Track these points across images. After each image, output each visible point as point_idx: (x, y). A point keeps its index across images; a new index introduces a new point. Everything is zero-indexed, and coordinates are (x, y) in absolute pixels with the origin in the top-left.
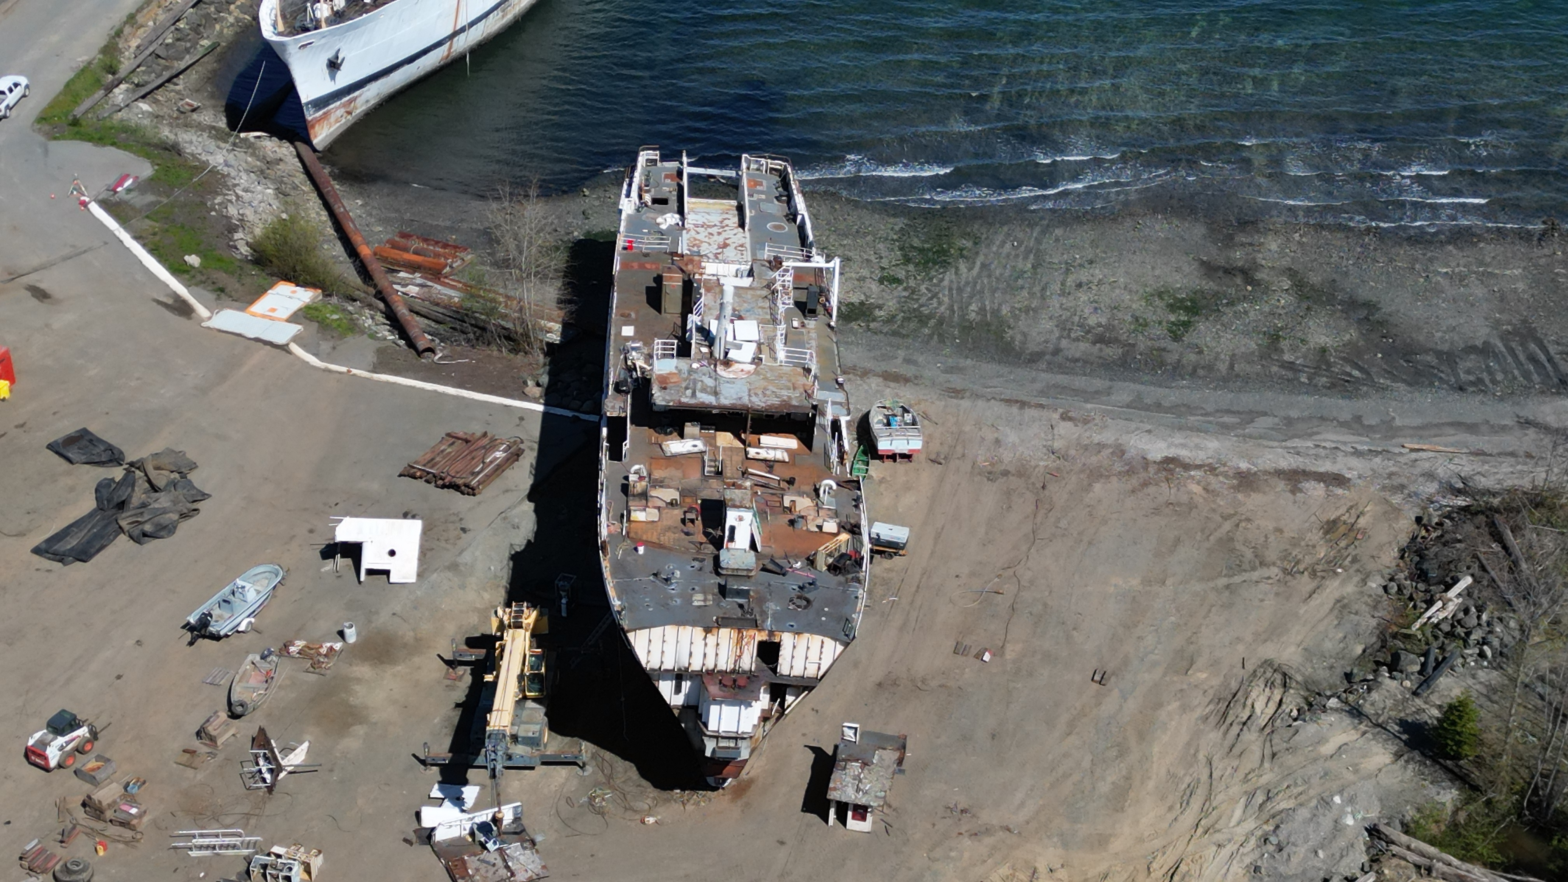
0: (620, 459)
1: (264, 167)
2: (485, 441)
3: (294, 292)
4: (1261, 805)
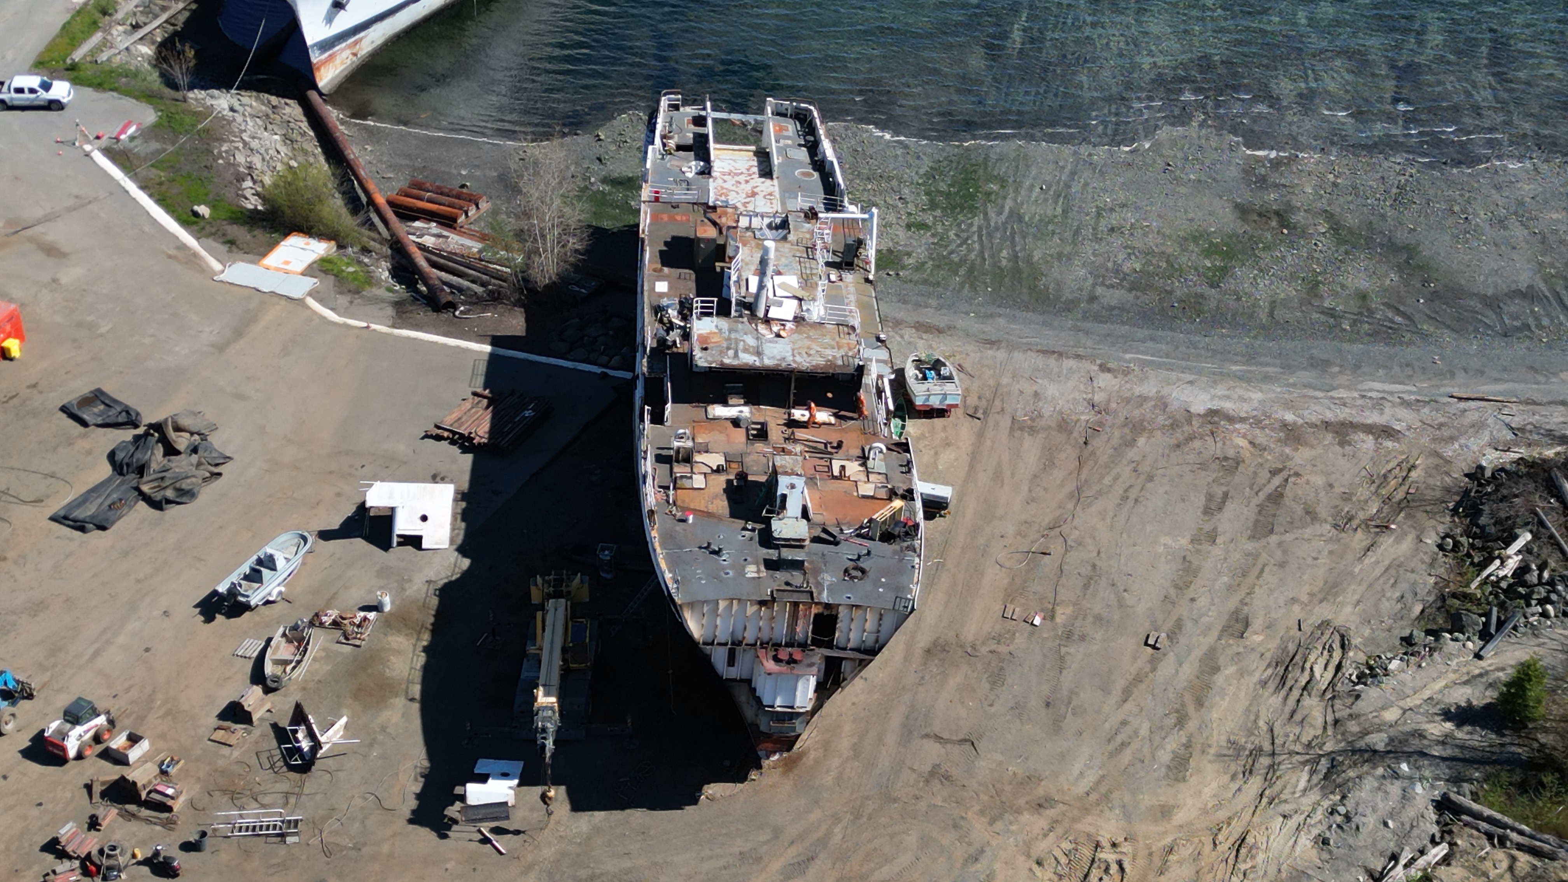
1: (270, 112)
2: (514, 400)
3: (308, 244)
4: (1326, 775)
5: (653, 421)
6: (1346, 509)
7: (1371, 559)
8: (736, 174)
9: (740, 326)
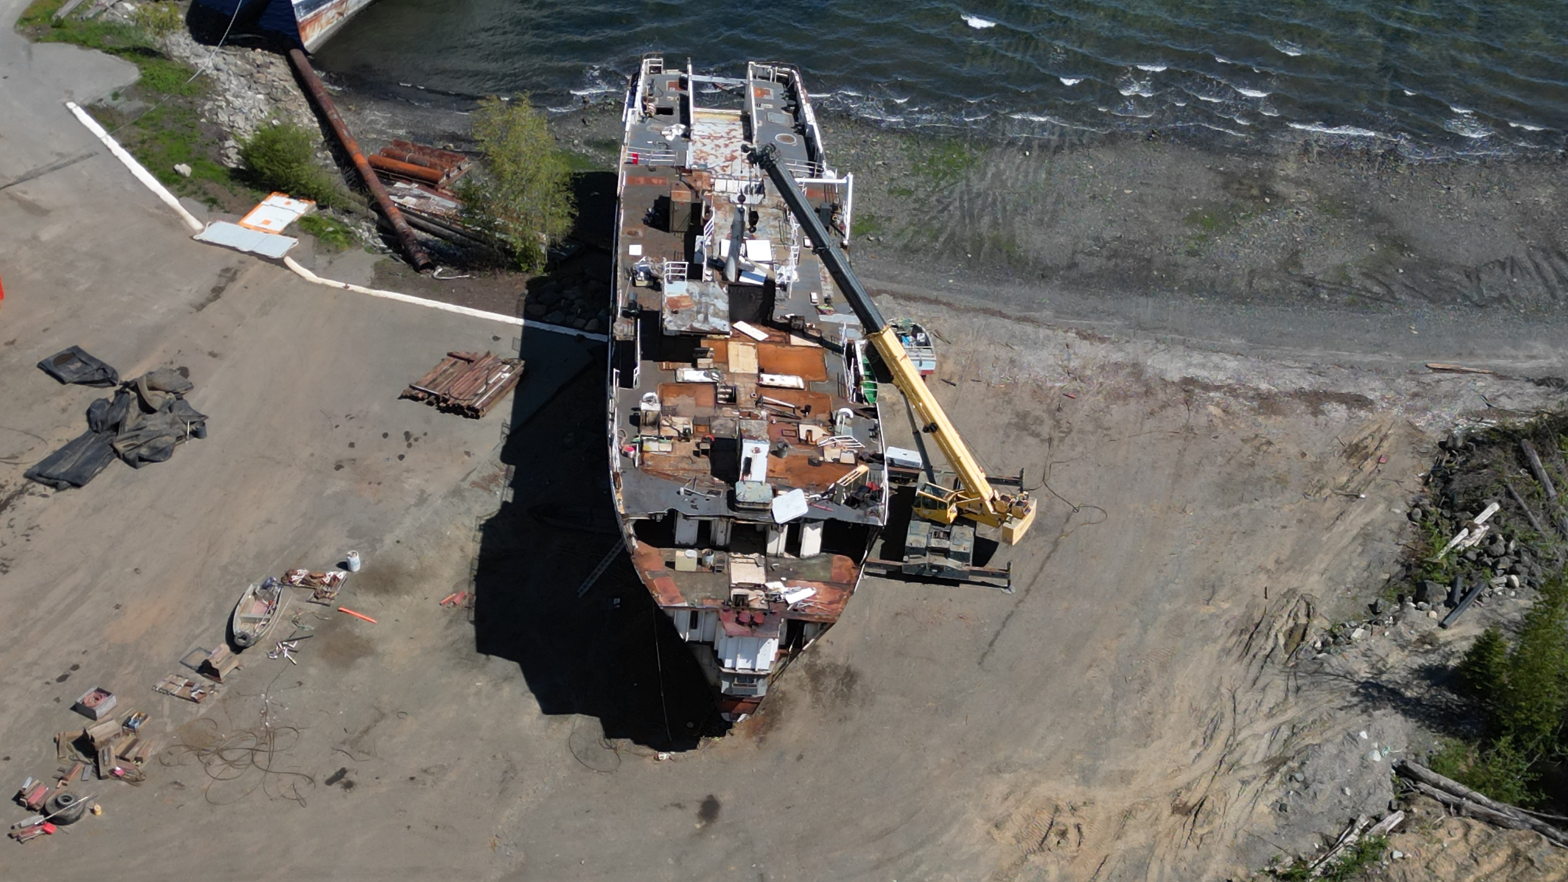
0: (631, 386)
2: (488, 361)
3: (287, 203)
4: (1285, 741)
5: (621, 385)
6: (1317, 478)
7: (1340, 527)
8: (716, 138)
9: (711, 290)
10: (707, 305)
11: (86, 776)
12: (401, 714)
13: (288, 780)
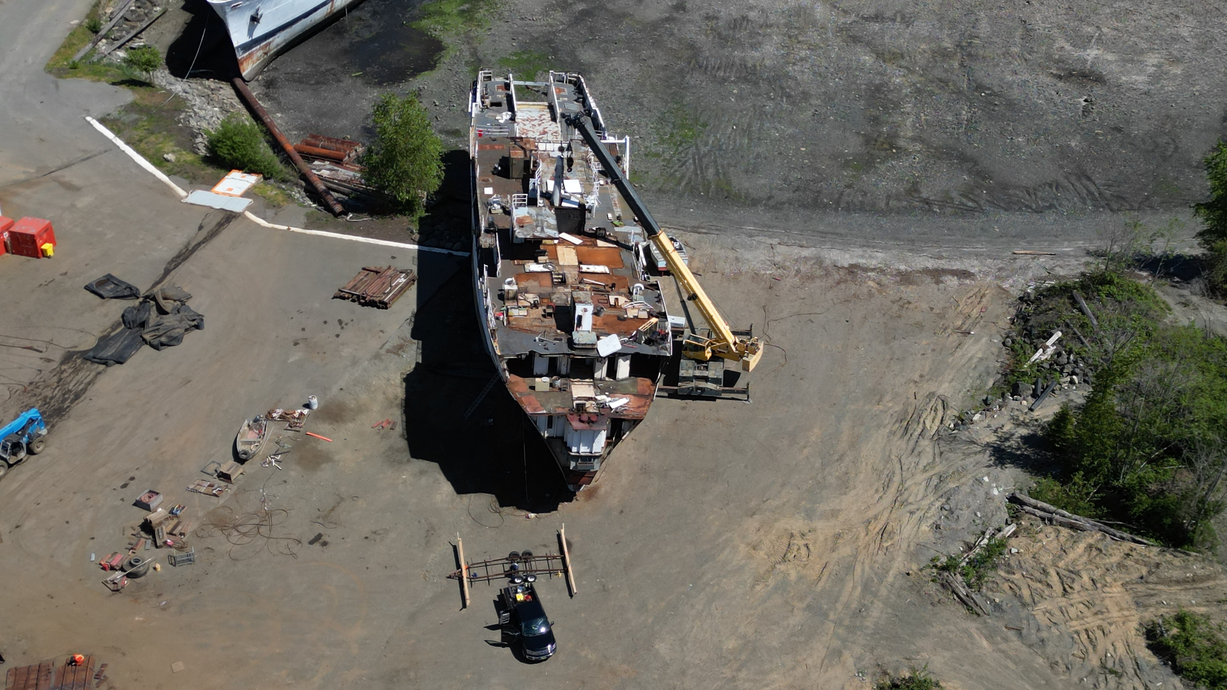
0: (496, 276)
1: (210, 92)
2: (391, 272)
3: (242, 177)
5: (489, 274)
6: (942, 323)
7: (958, 353)
8: (532, 120)
9: (543, 212)
10: (542, 222)
11: (148, 547)
12: (355, 498)
13: (283, 543)
